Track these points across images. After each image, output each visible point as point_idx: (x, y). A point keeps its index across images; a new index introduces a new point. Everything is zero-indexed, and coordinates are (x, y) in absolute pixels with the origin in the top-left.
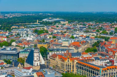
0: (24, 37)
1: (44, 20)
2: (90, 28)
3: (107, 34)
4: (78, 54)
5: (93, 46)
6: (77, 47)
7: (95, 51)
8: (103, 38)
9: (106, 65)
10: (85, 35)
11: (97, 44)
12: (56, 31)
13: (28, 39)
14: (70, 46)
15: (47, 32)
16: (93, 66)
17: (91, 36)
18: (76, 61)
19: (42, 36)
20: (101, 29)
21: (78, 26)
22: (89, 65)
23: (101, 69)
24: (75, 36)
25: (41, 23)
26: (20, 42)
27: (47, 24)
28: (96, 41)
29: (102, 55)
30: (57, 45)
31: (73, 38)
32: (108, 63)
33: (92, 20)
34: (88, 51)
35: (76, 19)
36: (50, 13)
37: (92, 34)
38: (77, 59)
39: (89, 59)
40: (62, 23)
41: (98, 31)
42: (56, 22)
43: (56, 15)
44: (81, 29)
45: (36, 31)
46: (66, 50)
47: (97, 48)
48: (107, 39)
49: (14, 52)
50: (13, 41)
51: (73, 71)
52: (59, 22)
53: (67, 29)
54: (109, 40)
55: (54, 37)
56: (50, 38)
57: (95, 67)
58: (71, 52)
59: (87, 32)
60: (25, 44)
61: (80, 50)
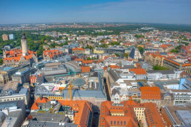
0: (128, 39)
1: (142, 28)
2: (175, 36)
3: (187, 40)
4: (165, 53)
5: (176, 48)
6: (164, 48)
7: (177, 52)
8: (184, 43)
9: (185, 63)
10: (170, 40)
11: (179, 48)
12: (150, 37)
13: (131, 41)
14: (159, 47)
15: (144, 37)
16: (175, 63)
17: (175, 41)
18: (163, 58)
19: (140, 40)
20: (183, 36)
21: (166, 34)
22: (172, 62)
23: (181, 65)
24: (163, 40)
25: (140, 31)
26: (126, 43)
27: (144, 31)
28: (178, 45)
29: (182, 55)
30: (150, 46)
31: (162, 42)
32: (186, 61)
33: (176, 30)
34: (172, 51)
35: (165, 29)
36: (147, 24)
37: (175, 40)
38: (165, 57)
39: (173, 58)
40: (154, 31)
41: (180, 38)
42: (150, 30)
43: (150, 25)
44: (168, 36)
45: (136, 36)
46: (156, 50)
47: (179, 50)
48: (187, 44)
49: (121, 49)
50: (121, 42)
51: (161, 65)
52: (152, 30)
53: (158, 35)
54: (189, 45)
55: (148, 41)
56: (146, 41)
57: (176, 63)
58: (160, 51)
59: (172, 38)
60: (129, 44)
61: (166, 50)
